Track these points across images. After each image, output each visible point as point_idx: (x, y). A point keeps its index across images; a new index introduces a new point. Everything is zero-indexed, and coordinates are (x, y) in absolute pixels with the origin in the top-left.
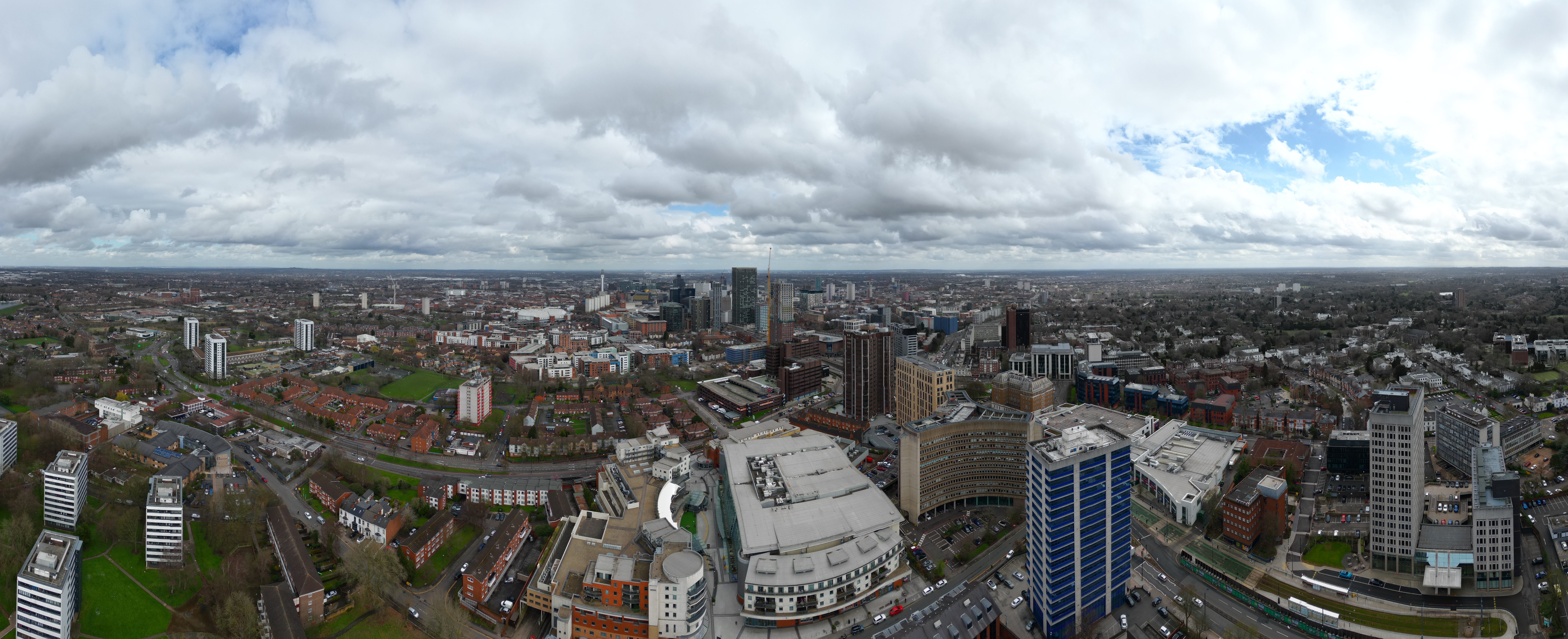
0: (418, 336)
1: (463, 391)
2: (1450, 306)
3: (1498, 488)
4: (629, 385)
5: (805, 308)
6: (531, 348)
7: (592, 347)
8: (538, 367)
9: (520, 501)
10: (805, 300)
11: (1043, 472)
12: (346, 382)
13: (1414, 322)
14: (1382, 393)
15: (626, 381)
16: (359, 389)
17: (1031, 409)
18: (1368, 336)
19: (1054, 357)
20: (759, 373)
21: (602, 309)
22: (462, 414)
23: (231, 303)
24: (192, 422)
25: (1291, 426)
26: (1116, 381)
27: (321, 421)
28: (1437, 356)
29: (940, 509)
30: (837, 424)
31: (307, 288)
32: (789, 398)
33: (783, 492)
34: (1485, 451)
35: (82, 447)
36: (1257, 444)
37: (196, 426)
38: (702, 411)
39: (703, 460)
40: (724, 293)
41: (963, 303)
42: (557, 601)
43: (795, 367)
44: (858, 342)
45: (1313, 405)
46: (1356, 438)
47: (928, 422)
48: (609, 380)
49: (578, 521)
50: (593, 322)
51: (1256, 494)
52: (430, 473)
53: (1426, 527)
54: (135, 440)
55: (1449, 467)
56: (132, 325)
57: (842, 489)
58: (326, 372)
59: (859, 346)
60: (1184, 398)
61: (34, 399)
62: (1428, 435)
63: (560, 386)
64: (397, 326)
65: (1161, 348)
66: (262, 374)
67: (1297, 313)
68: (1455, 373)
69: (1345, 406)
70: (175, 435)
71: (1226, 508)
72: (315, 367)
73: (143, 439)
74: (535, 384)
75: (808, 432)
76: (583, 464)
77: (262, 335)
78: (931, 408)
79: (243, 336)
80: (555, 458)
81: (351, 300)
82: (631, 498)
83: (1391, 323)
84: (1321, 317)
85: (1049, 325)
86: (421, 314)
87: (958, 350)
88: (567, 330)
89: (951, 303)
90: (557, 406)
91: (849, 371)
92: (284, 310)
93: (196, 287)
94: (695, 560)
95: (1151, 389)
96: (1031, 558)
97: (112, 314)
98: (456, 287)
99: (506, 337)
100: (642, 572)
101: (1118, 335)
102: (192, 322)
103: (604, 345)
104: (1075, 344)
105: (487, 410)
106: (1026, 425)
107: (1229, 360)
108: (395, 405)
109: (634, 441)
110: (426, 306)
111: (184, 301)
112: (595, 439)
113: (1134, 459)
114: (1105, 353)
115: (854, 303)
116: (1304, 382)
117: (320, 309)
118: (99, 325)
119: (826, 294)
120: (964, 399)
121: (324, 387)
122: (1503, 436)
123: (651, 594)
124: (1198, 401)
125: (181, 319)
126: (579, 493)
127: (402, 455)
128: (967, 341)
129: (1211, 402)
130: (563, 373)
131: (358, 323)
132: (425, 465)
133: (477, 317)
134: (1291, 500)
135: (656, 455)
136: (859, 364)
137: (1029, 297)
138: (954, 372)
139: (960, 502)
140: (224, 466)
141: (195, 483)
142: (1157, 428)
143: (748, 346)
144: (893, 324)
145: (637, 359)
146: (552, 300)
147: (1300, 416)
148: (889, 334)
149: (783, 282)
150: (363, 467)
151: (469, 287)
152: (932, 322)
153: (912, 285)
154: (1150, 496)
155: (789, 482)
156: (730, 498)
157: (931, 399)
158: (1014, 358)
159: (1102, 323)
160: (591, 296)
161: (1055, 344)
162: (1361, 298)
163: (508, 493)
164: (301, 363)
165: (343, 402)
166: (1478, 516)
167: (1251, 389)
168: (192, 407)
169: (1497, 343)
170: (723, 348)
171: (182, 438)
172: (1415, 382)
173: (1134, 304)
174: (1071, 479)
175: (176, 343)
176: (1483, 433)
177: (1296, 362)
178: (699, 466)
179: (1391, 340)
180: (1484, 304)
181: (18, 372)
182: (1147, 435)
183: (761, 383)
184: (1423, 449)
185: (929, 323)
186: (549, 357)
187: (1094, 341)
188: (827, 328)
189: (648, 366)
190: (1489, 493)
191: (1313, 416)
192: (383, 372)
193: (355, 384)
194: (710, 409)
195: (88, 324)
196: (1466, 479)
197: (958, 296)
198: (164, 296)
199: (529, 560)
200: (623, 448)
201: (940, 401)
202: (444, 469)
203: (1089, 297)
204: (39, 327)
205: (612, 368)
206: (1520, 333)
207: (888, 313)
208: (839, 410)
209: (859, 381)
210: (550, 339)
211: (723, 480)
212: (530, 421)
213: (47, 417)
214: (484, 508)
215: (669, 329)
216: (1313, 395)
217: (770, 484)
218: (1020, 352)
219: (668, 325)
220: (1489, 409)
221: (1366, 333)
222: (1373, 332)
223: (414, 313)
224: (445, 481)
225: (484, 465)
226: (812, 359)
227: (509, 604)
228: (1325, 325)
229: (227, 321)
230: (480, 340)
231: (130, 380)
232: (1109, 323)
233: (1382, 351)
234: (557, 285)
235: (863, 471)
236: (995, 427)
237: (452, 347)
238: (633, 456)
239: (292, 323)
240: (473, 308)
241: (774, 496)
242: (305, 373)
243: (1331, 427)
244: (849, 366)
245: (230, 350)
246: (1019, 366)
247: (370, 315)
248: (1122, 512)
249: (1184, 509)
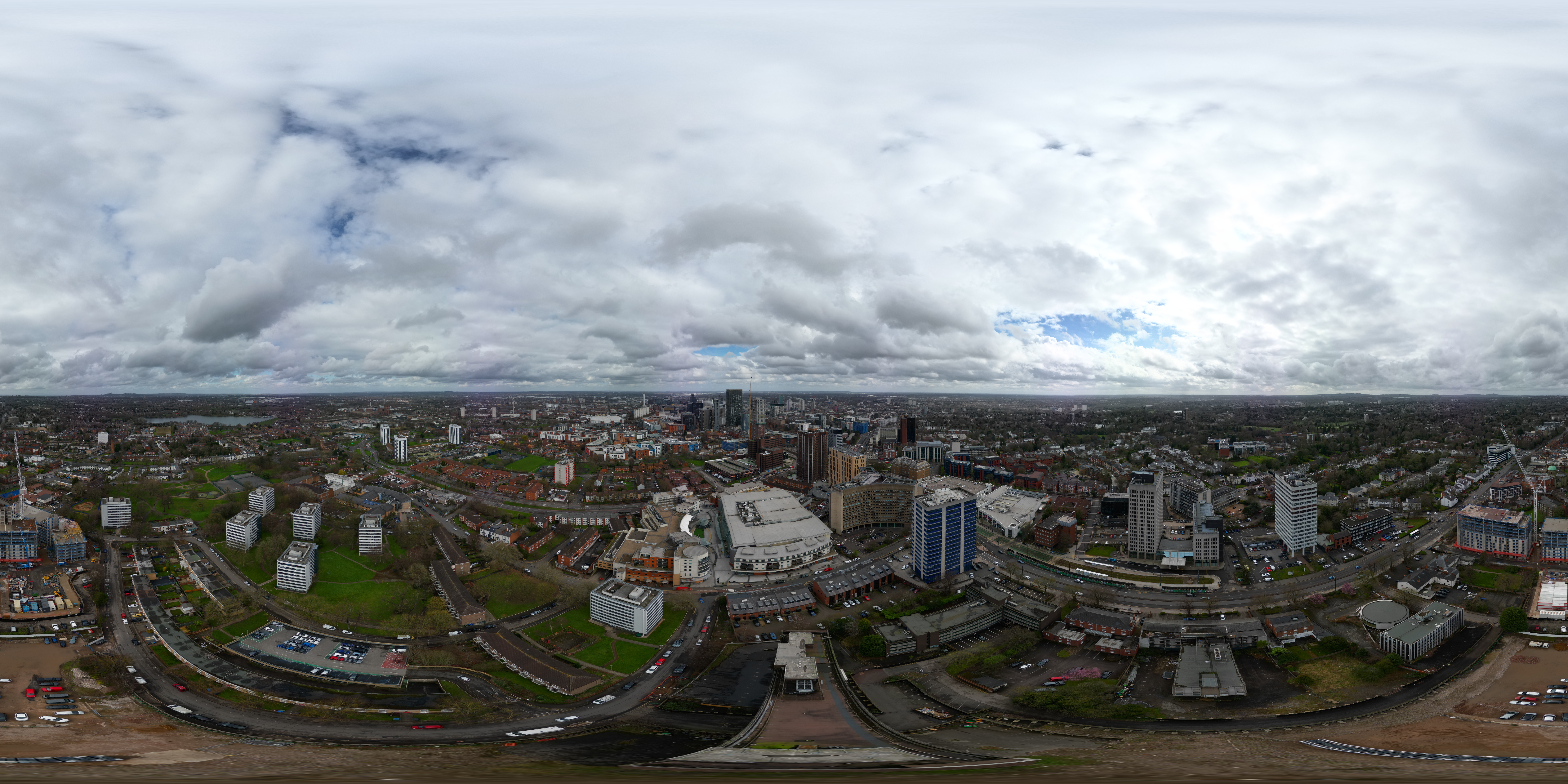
0: (529, 434)
1: (557, 467)
2: (1180, 420)
3: (1209, 524)
4: (661, 463)
5: (773, 416)
6: (599, 442)
7: (638, 441)
8: (604, 453)
9: (593, 522)
10: (773, 410)
11: (923, 511)
12: (483, 462)
13: (1158, 430)
14: (1137, 472)
15: (659, 461)
16: (492, 466)
17: (916, 478)
18: (1128, 439)
19: (931, 449)
20: (744, 457)
21: (644, 416)
22: (557, 479)
23: (410, 414)
24: (387, 485)
25: (1080, 490)
26: (969, 463)
27: (466, 484)
28: (1172, 452)
29: (855, 528)
30: (793, 485)
31: (457, 404)
32: (762, 470)
33: (759, 519)
34: (1202, 505)
35: (317, 501)
36: (1057, 500)
37: (389, 488)
38: (708, 478)
39: (708, 503)
40: (721, 406)
41: (872, 414)
42: (616, 565)
43: (766, 453)
44: (807, 439)
45: (1093, 479)
46: (1120, 497)
47: (848, 484)
48: (648, 460)
49: (629, 533)
50: (638, 425)
51: (1056, 524)
52: (538, 510)
53: (1163, 541)
54: (351, 496)
55: (1178, 513)
56: (347, 430)
57: (796, 518)
58: (469, 457)
59: (807, 441)
60: (1011, 473)
61: (285, 475)
62: (1166, 496)
63: (618, 463)
64: (515, 428)
65: (997, 445)
66: (429, 459)
67: (1084, 424)
68: (1183, 462)
69: (1114, 479)
70: (376, 493)
71: (1037, 531)
72: (463, 454)
73: (356, 495)
74: (601, 463)
75: (774, 489)
76: (632, 505)
77: (428, 435)
78: (850, 477)
79: (417, 436)
80: (614, 502)
81: (485, 412)
82: (663, 522)
83: (1142, 431)
84: (1098, 426)
85: (928, 428)
86: (531, 420)
87: (868, 443)
88: (622, 430)
89: (864, 413)
90: (616, 475)
91: (800, 456)
92: (442, 418)
93: (387, 404)
94: (704, 549)
95: (991, 468)
96: (914, 550)
97: (334, 423)
98: (553, 403)
99: (583, 435)
100: (670, 554)
101: (970, 436)
102: (385, 428)
103: (645, 439)
104: (944, 441)
105: (571, 477)
106: (913, 487)
107: (1041, 453)
108: (515, 475)
109: (664, 494)
110: (534, 415)
111: (380, 414)
112: (640, 492)
113: (978, 505)
114: (962, 447)
115: (804, 412)
116: (1089, 466)
117: (465, 418)
118: (326, 430)
119: (787, 406)
120: (872, 472)
121: (468, 466)
122: (1213, 497)
123: (675, 563)
124: (1020, 475)
125: (378, 426)
126: (629, 519)
127: (520, 501)
128: (875, 438)
129: (1029, 476)
130: (619, 456)
131: (490, 426)
132: (535, 507)
133: (565, 421)
134: (1079, 528)
135: (679, 501)
136: (807, 451)
137: (915, 410)
138: (866, 457)
139: (868, 526)
140: (407, 508)
141: (389, 517)
142: (993, 489)
143: (737, 440)
144: (828, 427)
145: (666, 448)
146: (612, 410)
147: (1086, 485)
148: (825, 433)
149: (759, 399)
150: (495, 508)
151: (560, 402)
152: (852, 425)
153: (839, 401)
154: (989, 524)
155: (762, 514)
156: (725, 522)
157: (850, 472)
158: (905, 449)
159: (960, 428)
160: (637, 408)
161: (931, 441)
162: (1123, 414)
163: (585, 520)
164: (454, 452)
165: (482, 473)
166: (1196, 536)
167: (1053, 469)
168: (386, 478)
169: (1210, 444)
170: (722, 441)
171: (380, 495)
172: (1158, 467)
173: (981, 416)
174: (941, 515)
175: (376, 441)
176: (1201, 496)
177: (1083, 454)
178: (706, 506)
179: (1143, 442)
180: (1202, 419)
181: (275, 460)
182: (987, 493)
183: (746, 462)
184: (1162, 503)
185: (849, 426)
186: (610, 447)
187: (955, 439)
188: (787, 429)
189: (673, 452)
190: (1204, 526)
191: (1093, 485)
192: (507, 457)
193: (489, 464)
194: (713, 476)
195: (319, 430)
196: (1189, 519)
197: (869, 409)
198: (367, 410)
199: (599, 549)
200: (657, 497)
201: (856, 472)
202: (547, 508)
203: (953, 410)
204: (288, 432)
205: (651, 453)
206: (1225, 438)
207: (824, 419)
208: (794, 477)
209: (806, 461)
210: (611, 436)
211: (721, 513)
212: (599, 483)
213: (294, 485)
214: (570, 527)
215: (687, 429)
216: (1093, 473)
217: (750, 515)
218: (909, 446)
219: (686, 427)
220: (1204, 482)
221: (1127, 437)
222: (1131, 437)
223: (526, 419)
224: (548, 514)
225: (570, 506)
226: (777, 449)
227: (586, 567)
228: (1101, 432)
229: (407, 426)
230: (567, 436)
231: (347, 464)
232: (965, 428)
233: (1137, 449)
234: (615, 401)
235: (808, 509)
236: (893, 488)
237: (551, 441)
238: (664, 501)
239: (447, 426)
240: (562, 415)
241: (753, 521)
242: (456, 458)
243: (1104, 491)
244: (800, 453)
245: (409, 444)
246: (908, 454)
247: (498, 422)
248: (970, 532)
249: (1009, 531)
